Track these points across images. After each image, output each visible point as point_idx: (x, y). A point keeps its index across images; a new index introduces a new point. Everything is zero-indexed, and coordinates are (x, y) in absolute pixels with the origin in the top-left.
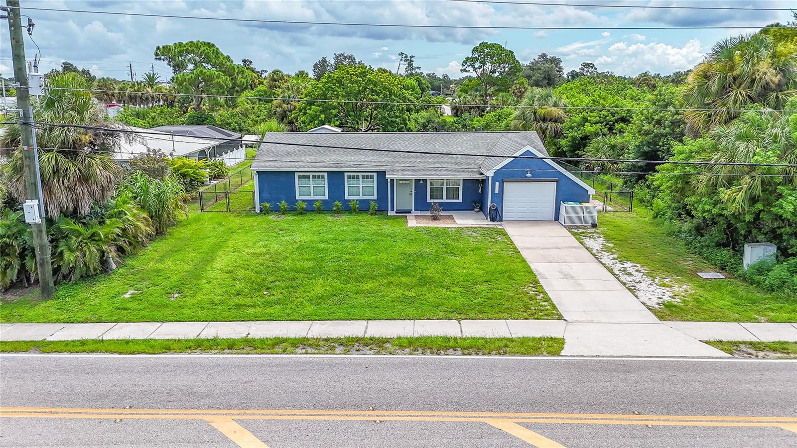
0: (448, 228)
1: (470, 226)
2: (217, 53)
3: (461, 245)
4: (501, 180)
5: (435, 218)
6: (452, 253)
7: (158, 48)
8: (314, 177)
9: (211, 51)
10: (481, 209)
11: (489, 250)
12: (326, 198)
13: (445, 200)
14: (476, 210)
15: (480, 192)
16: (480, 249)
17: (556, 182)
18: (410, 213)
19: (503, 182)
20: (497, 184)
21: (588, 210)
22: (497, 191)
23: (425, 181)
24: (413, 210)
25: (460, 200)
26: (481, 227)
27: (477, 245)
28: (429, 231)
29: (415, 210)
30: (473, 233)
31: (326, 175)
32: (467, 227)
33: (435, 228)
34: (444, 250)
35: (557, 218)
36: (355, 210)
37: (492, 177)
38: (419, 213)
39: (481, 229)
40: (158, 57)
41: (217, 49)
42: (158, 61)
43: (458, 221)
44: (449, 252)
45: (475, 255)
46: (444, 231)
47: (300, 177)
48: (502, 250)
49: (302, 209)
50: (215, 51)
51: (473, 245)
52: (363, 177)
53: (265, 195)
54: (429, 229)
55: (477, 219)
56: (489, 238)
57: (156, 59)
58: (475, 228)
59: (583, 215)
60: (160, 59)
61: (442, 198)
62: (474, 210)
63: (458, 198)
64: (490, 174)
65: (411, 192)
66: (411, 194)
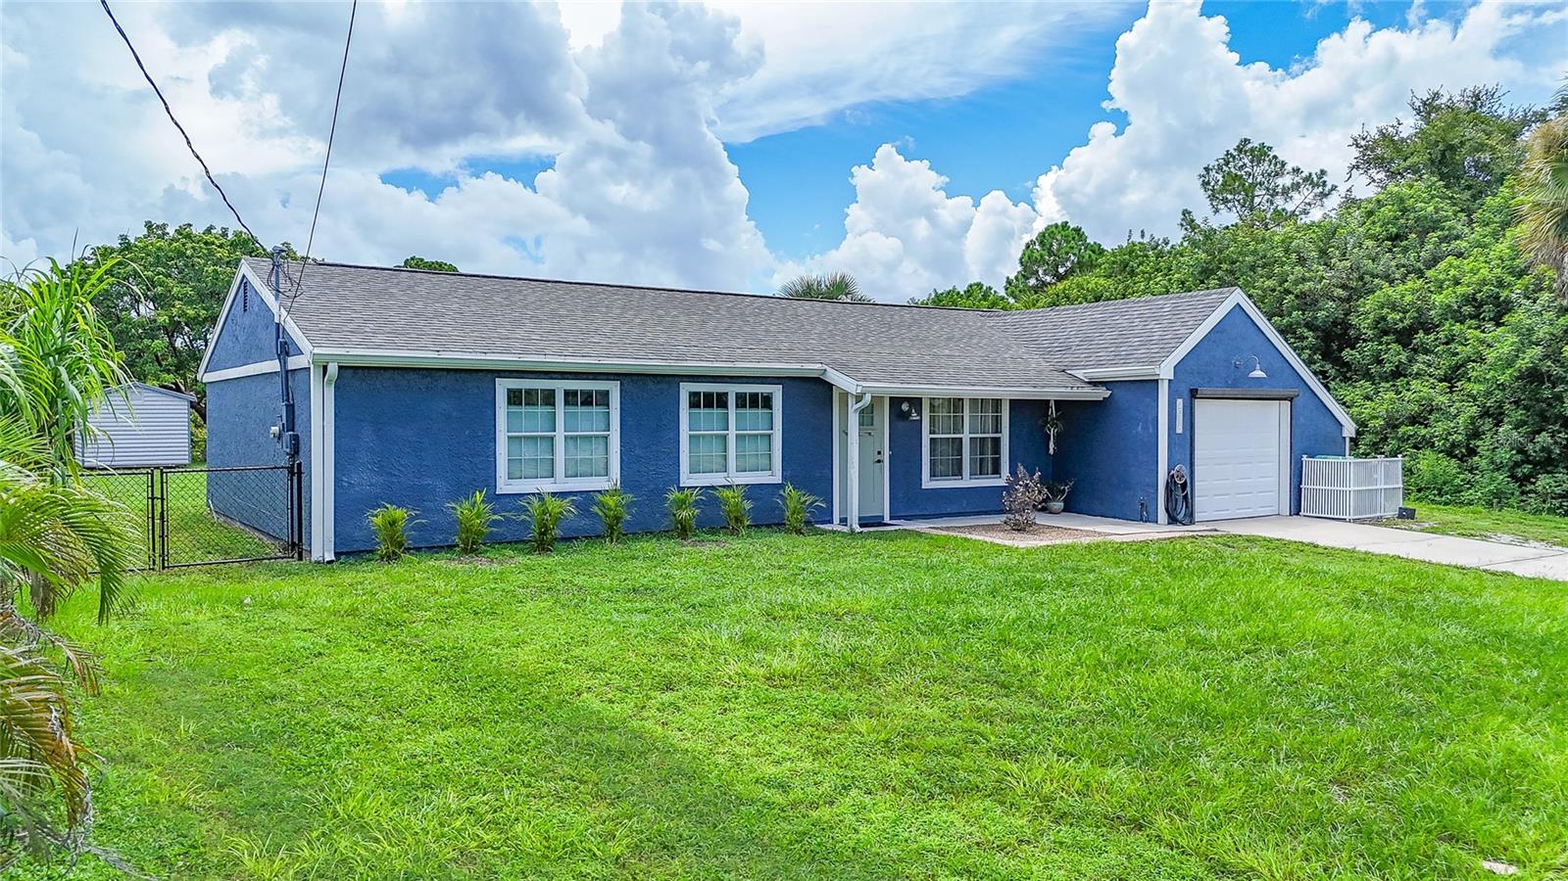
4: (1186, 394)
5: (1019, 528)
8: (570, 397)
10: (1070, 504)
12: (612, 482)
13: (966, 482)
14: (1057, 505)
15: (1051, 451)
17: (1291, 399)
19: (1194, 394)
20: (1180, 402)
22: (1179, 430)
23: (917, 405)
24: (887, 517)
25: (1004, 479)
29: (891, 518)
31: (614, 388)
35: (1295, 508)
37: (1170, 380)
47: (514, 397)
52: (742, 401)
59: (1378, 487)
61: (961, 474)
63: (1000, 472)
64: (1166, 371)
65: (879, 453)
66: (879, 461)
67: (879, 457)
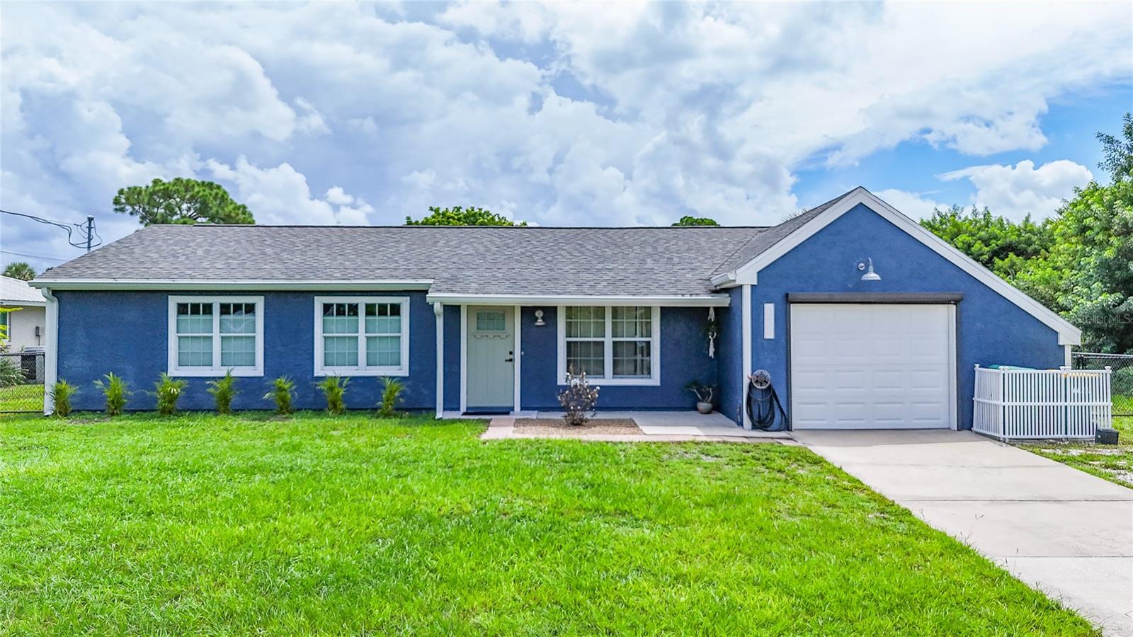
0: (615, 444)
1: (691, 439)
2: (223, 199)
3: (662, 486)
4: (780, 297)
5: (577, 423)
6: (623, 514)
7: (121, 192)
8: (225, 308)
9: (211, 194)
10: (721, 405)
11: (779, 505)
12: (258, 371)
13: (609, 380)
14: (703, 406)
15: (711, 354)
16: (740, 500)
17: (956, 302)
18: (507, 413)
19: (788, 300)
20: (769, 309)
21: (1076, 391)
22: (769, 333)
23: (550, 312)
24: (517, 408)
25: (655, 380)
26: (725, 442)
27: (722, 487)
28: (546, 451)
29: (522, 409)
30: (703, 457)
31: (259, 302)
32: (679, 443)
33: (572, 442)
34: (590, 501)
35: (966, 422)
36: (335, 405)
37: (752, 286)
38: (533, 415)
39: (729, 446)
40: (118, 207)
41: (225, 192)
42: (119, 213)
43: (646, 429)
44: (609, 508)
45: (725, 520)
46: (603, 451)
47: (182, 309)
48: (834, 506)
49: (172, 398)
50: (219, 195)
51: (708, 487)
52: (370, 310)
53: (77, 363)
54: (550, 444)
55: (708, 425)
56: (762, 469)
57: (116, 210)
58: (707, 443)
59: (1063, 404)
60: (122, 210)
61: (601, 373)
62: (696, 409)
63: (649, 373)
64: (746, 276)
65: (511, 353)
66: (511, 360)
67: (511, 357)
